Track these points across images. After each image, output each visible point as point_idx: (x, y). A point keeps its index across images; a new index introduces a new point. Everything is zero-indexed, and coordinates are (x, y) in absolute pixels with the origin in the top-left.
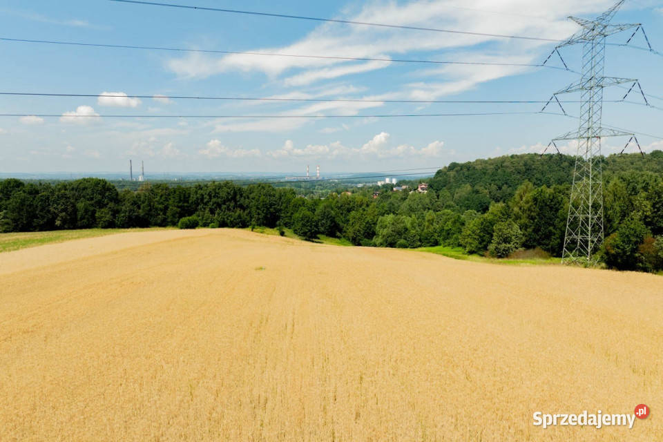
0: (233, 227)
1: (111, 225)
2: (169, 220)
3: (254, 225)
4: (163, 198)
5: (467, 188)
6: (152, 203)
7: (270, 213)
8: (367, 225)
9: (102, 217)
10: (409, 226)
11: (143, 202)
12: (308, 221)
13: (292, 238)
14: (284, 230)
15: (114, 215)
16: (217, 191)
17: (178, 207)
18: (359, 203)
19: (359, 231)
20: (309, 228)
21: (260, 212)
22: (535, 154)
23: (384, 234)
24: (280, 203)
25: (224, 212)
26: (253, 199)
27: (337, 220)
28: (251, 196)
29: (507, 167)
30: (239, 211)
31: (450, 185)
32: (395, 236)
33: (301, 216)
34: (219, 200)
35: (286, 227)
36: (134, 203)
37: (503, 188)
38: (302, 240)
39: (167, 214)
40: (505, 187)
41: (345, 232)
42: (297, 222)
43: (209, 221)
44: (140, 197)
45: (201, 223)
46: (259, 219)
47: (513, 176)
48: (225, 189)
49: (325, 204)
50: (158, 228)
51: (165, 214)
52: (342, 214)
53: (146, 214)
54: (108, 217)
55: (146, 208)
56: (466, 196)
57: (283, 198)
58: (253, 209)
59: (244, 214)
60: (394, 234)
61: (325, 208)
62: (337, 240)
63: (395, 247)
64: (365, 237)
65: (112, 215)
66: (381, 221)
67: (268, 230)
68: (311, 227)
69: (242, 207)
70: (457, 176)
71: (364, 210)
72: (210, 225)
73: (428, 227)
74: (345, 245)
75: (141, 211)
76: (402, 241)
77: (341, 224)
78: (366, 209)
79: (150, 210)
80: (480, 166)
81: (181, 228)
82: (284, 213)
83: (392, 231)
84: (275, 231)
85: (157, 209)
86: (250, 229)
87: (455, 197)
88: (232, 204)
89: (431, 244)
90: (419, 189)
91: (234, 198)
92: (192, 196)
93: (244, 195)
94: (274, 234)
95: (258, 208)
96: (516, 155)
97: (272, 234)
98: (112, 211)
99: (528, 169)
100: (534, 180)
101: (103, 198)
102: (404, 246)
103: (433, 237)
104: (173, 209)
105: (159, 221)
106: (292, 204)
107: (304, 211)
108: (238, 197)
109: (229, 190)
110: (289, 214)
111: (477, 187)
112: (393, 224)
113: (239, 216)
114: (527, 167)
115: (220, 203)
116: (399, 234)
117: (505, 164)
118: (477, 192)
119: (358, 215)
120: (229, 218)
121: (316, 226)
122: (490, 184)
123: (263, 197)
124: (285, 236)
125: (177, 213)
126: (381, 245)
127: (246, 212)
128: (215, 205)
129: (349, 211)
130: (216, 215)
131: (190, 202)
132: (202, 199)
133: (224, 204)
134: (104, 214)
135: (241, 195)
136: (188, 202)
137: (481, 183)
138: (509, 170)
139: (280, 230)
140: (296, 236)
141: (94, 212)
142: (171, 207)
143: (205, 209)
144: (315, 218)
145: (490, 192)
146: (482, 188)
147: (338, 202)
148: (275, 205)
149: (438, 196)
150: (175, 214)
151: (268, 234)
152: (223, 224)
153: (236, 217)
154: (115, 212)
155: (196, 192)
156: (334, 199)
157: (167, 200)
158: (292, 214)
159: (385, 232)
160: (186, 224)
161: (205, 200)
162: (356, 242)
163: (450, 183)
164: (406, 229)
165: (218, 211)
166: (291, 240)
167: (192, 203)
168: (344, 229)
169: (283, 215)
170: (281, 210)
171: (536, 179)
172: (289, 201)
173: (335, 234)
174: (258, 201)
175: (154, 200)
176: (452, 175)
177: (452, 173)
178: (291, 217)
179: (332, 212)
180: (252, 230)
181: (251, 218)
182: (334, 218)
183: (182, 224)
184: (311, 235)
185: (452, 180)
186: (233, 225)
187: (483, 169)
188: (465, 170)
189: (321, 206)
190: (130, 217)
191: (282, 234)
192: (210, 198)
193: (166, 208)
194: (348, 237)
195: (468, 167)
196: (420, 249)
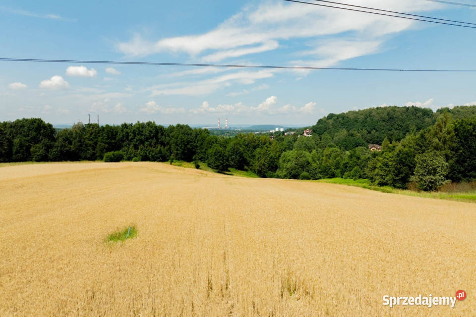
0: (154, 160)
1: (44, 159)
2: (98, 155)
3: (173, 159)
4: (93, 135)
5: (344, 132)
6: (83, 140)
7: (187, 149)
8: (271, 160)
9: (36, 152)
10: (310, 160)
11: (75, 139)
12: (220, 156)
13: (206, 170)
14: (200, 164)
15: (47, 150)
16: (141, 129)
17: (106, 143)
18: (263, 141)
19: (264, 165)
20: (221, 161)
21: (179, 148)
22: (395, 107)
23: (288, 167)
24: (196, 141)
25: (147, 147)
26: (173, 137)
27: (244, 155)
28: (171, 135)
29: (374, 116)
30: (159, 147)
31: (329, 130)
32: (298, 169)
33: (214, 151)
34: (143, 137)
35: (201, 161)
36: (66, 139)
37: (372, 132)
38: (215, 172)
39: (96, 149)
40: (373, 132)
41: (252, 166)
42: (211, 156)
43: (132, 156)
44: (72, 134)
45: (125, 157)
46: (177, 154)
47: (379, 123)
48: (148, 128)
49: (235, 142)
50: (87, 161)
51: (94, 150)
52: (249, 150)
53: (77, 149)
54: (42, 151)
55: (77, 144)
56: (344, 138)
57: (198, 136)
58: (173, 146)
59: (164, 150)
60: (298, 167)
61: (235, 145)
62: (245, 172)
63: (298, 179)
64: (270, 170)
65: (45, 149)
66: (284, 156)
67: (186, 164)
68: (223, 161)
69: (163, 144)
70: (335, 123)
71: (268, 147)
72: (134, 159)
73: (326, 161)
74: (251, 177)
75: (72, 146)
76: (305, 173)
77: (248, 159)
78: (269, 146)
79: (81, 146)
80: (352, 116)
81: (106, 161)
82: (200, 149)
83: (296, 164)
84: (192, 165)
85: (86, 145)
86: (169, 162)
87: (334, 139)
88: (154, 141)
89: (329, 176)
90: (305, 134)
91: (156, 136)
92: (119, 134)
93: (164, 134)
94: (191, 167)
95: (177, 145)
96: (381, 108)
97: (189, 167)
98: (45, 146)
99: (391, 118)
100: (396, 126)
101: (37, 135)
102: (308, 178)
103: (331, 170)
104: (101, 145)
105: (89, 156)
106: (206, 142)
107: (217, 147)
108: (159, 134)
109: (151, 129)
110: (204, 150)
111: (351, 132)
112: (296, 158)
113: (160, 152)
114: (390, 116)
115: (143, 139)
116: (303, 167)
117: (373, 114)
118: (352, 135)
119: (263, 151)
120: (151, 153)
121: (227, 160)
122: (362, 129)
123: (181, 135)
124: (200, 169)
125: (105, 148)
126: (285, 177)
127: (166, 148)
128: (139, 142)
129: (255, 148)
130: (139, 150)
131: (117, 138)
132: (127, 137)
133: (147, 141)
134: (38, 149)
135: (162, 134)
136: (115, 139)
137: (355, 129)
138: (376, 119)
139: (195, 163)
140: (210, 169)
141: (29, 147)
142: (99, 143)
143: (129, 145)
144: (227, 154)
145: (362, 136)
146: (356, 132)
147: (245, 140)
148: (191, 142)
149: (321, 138)
150: (103, 149)
151: (185, 167)
152: (145, 159)
153: (157, 152)
154: (48, 148)
155: (122, 131)
156: (241, 139)
157: (96, 137)
158: (206, 149)
159: (289, 165)
160: (111, 158)
161: (130, 137)
162: (262, 174)
163: (329, 129)
164: (308, 163)
165: (141, 146)
166: (205, 172)
167: (119, 140)
168: (251, 163)
169: (199, 151)
170: (197, 147)
171: (398, 125)
172: (204, 139)
173: (244, 167)
174: (177, 138)
175: (85, 137)
176: (331, 123)
177: (331, 121)
178: (205, 152)
179: (241, 148)
180: (171, 164)
181: (171, 153)
182: (242, 154)
183: (107, 157)
184: (222, 167)
185: (331, 127)
186: (154, 159)
187: (356, 118)
188: (341, 119)
189: (231, 144)
190: (61, 152)
191: (198, 167)
192: (135, 135)
193: (96, 143)
194: (254, 170)
195: (343, 116)
196: (321, 180)
